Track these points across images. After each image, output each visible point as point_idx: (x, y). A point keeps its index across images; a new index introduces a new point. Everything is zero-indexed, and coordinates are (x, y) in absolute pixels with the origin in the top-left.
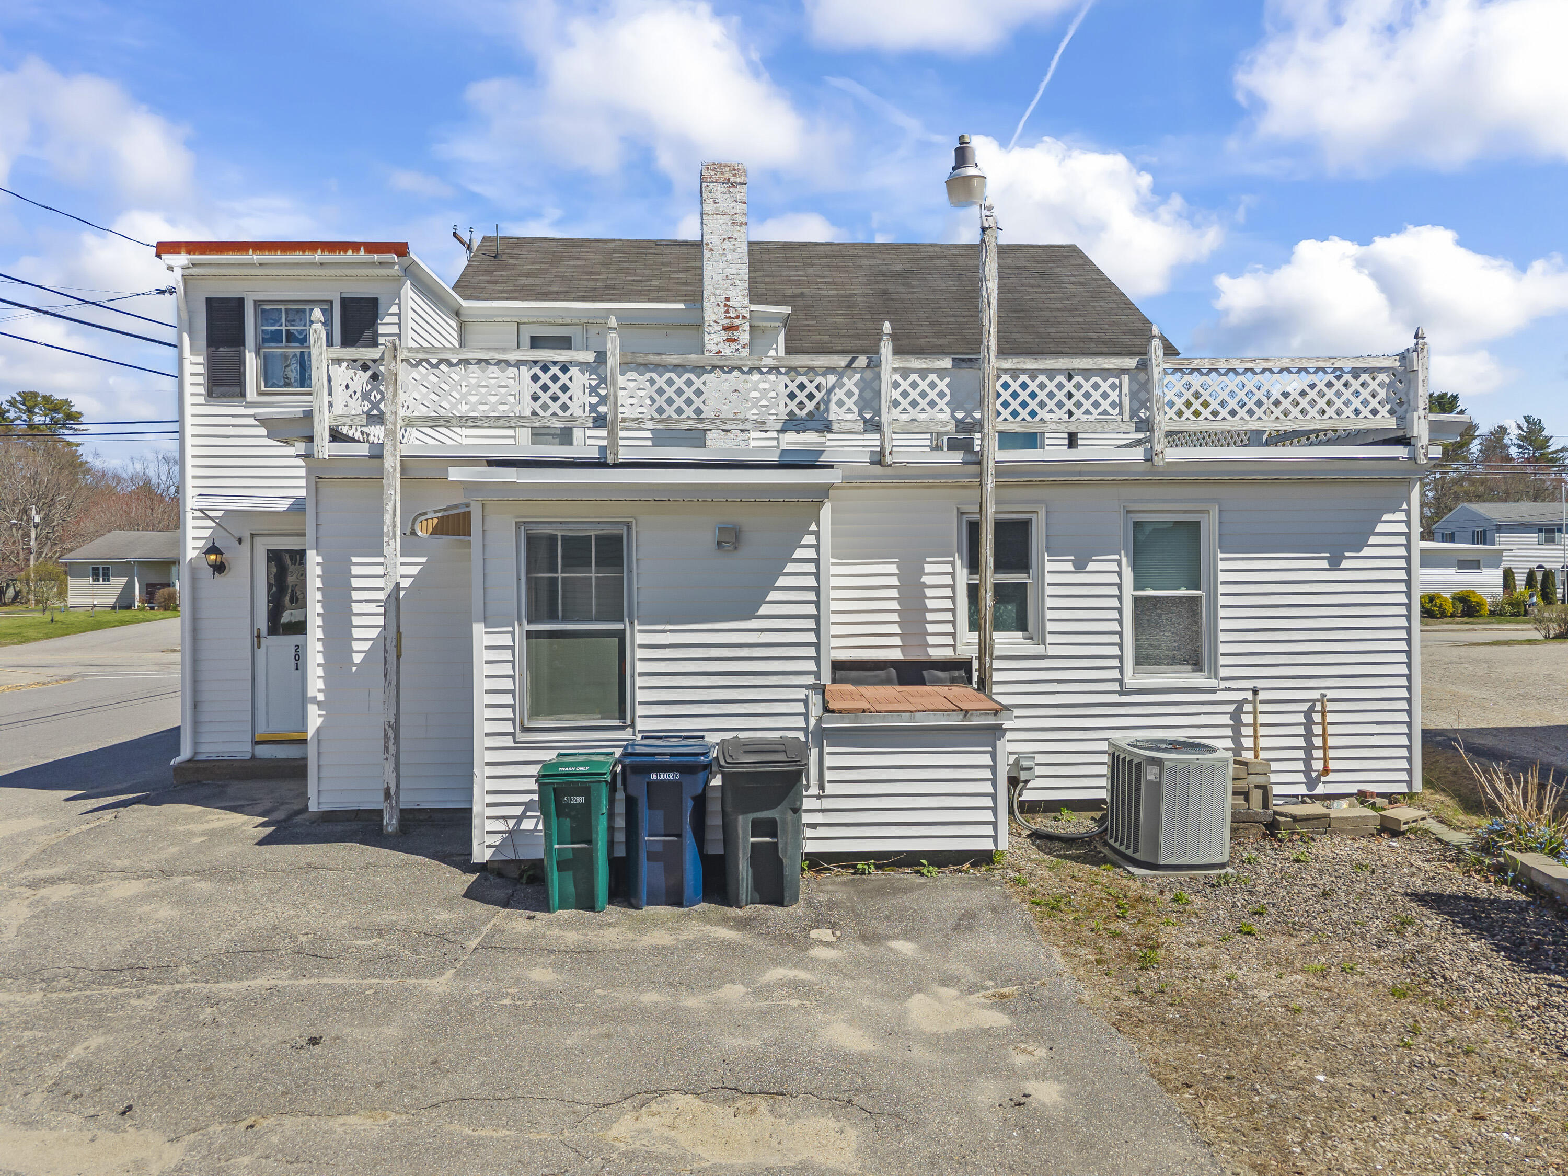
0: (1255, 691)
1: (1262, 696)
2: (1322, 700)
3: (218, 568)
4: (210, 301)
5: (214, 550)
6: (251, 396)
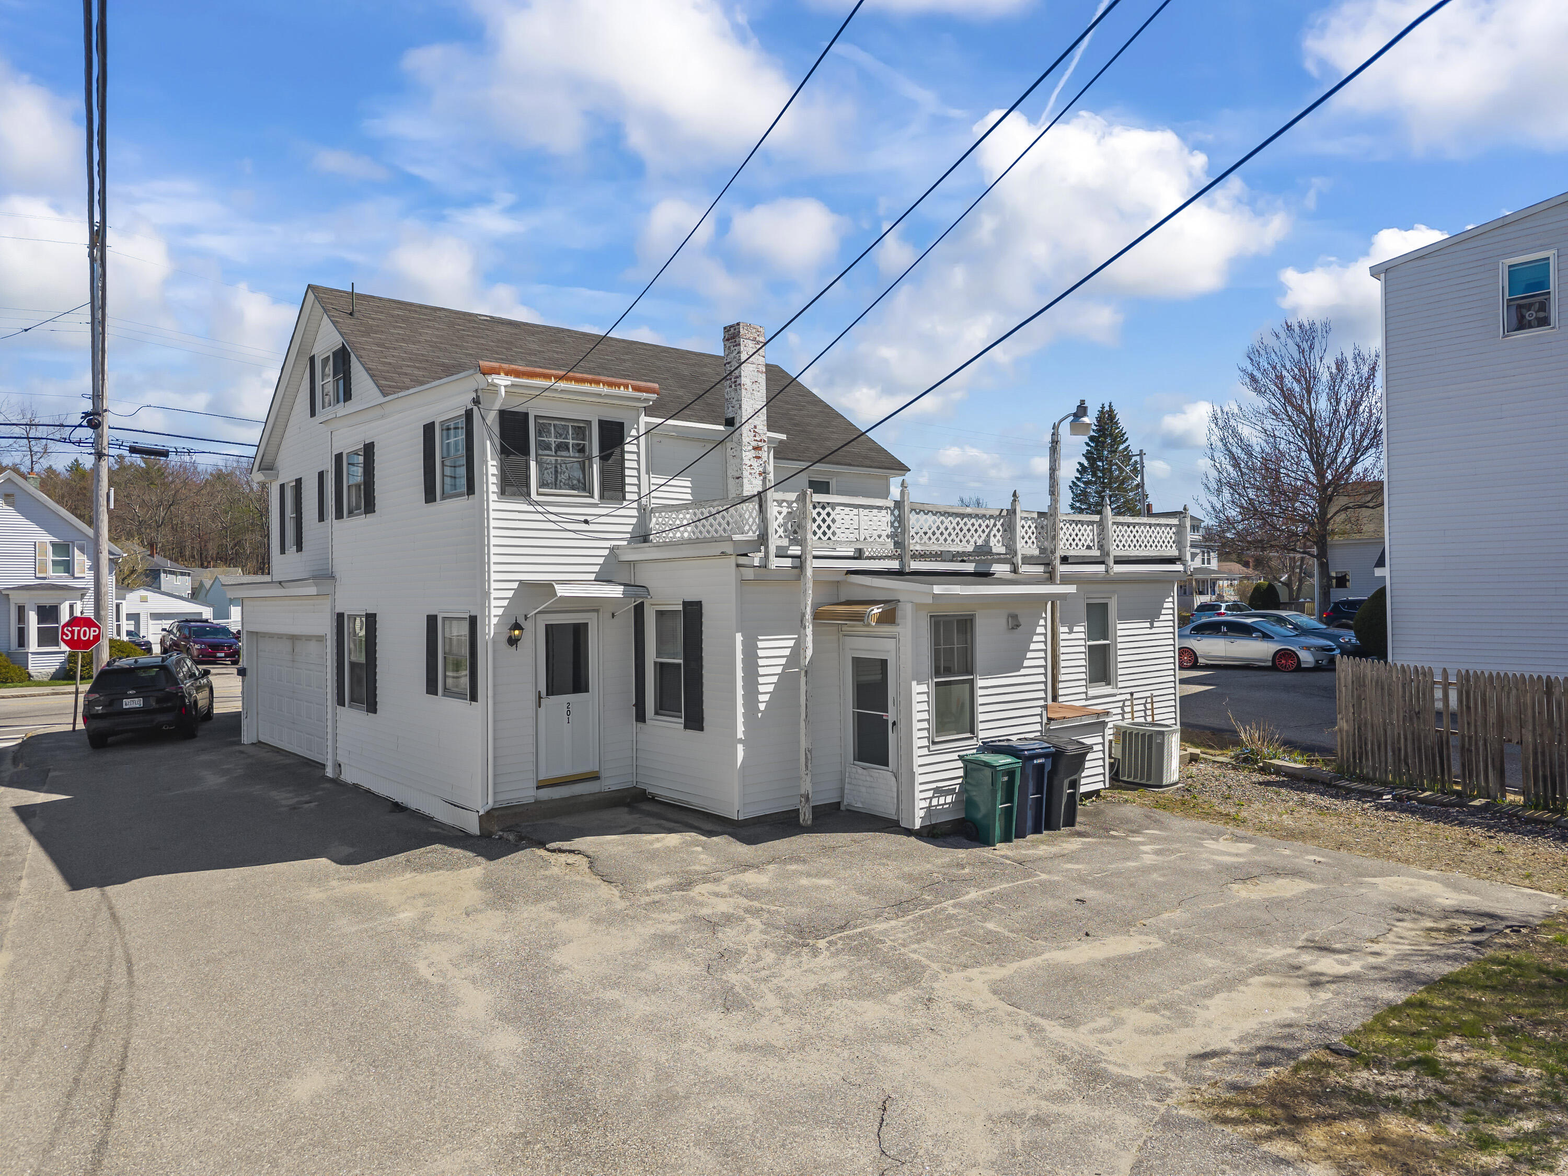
0: (1132, 694)
1: (1135, 696)
2: (1152, 697)
3: (513, 641)
4: (502, 413)
5: (517, 626)
6: (534, 495)
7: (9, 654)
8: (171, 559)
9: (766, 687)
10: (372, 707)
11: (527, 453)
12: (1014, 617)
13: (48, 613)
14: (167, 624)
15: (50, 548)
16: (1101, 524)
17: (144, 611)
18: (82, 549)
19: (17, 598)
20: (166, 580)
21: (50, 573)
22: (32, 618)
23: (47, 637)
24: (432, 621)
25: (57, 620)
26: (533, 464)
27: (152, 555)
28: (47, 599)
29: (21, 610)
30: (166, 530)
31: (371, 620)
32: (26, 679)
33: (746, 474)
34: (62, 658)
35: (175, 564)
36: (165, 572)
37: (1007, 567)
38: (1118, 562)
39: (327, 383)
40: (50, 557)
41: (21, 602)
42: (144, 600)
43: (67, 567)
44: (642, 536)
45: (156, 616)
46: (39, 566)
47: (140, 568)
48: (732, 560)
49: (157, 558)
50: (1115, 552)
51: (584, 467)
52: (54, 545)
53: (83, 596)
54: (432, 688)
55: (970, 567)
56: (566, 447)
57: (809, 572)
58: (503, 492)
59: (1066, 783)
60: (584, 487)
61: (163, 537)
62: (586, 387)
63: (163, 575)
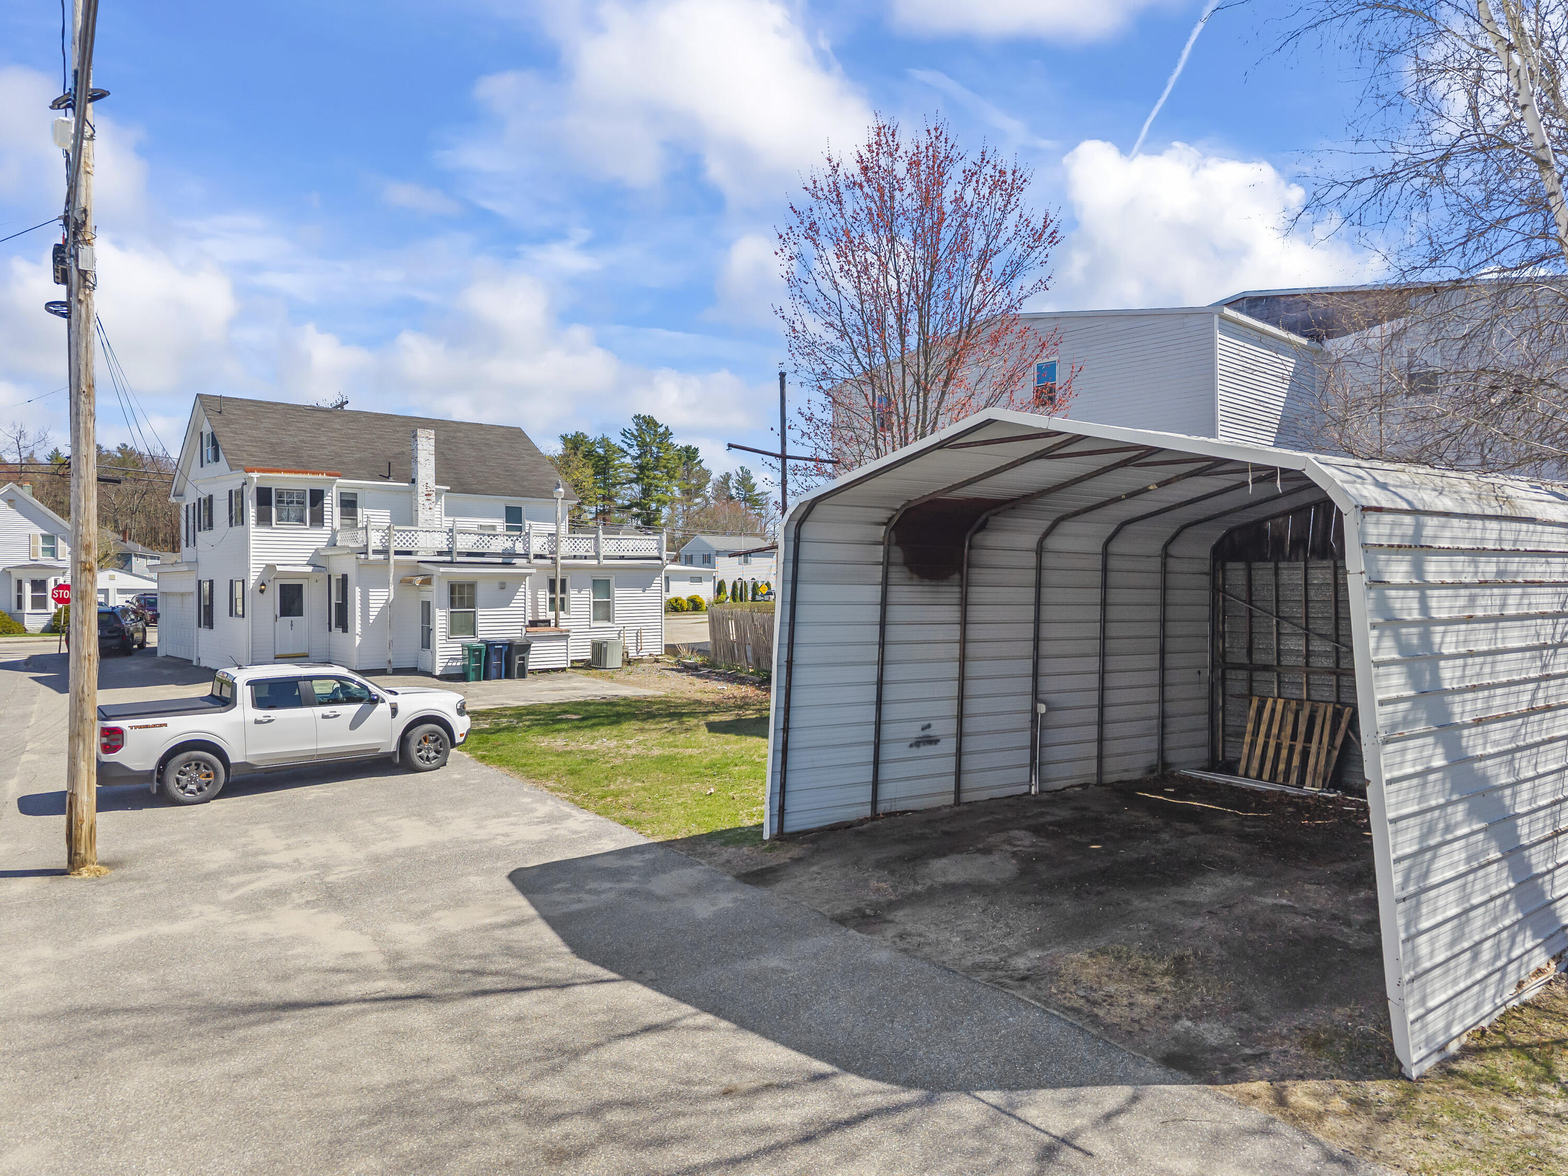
0: (625, 627)
1: (627, 628)
2: (641, 629)
3: (262, 591)
4: (258, 489)
5: (263, 584)
6: (274, 525)
7: (10, 614)
8: (144, 545)
9: (373, 613)
10: (211, 627)
11: (270, 504)
12: (504, 583)
13: (39, 585)
14: (130, 597)
15: (41, 539)
16: (597, 539)
17: (112, 586)
18: (63, 539)
19: (16, 575)
20: (138, 564)
21: (40, 556)
22: (28, 588)
23: (39, 602)
24: (231, 581)
25: (45, 590)
26: (274, 510)
27: (124, 541)
28: (38, 576)
29: (20, 582)
30: (140, 517)
31: (211, 582)
32: (24, 631)
33: (420, 509)
34: (49, 617)
35: (147, 549)
36: (136, 556)
37: (525, 561)
38: (606, 558)
39: (209, 450)
40: (41, 544)
41: (19, 578)
42: (112, 578)
43: (53, 552)
44: (333, 544)
45: (121, 591)
46: (32, 552)
47: (112, 552)
48: (354, 556)
49: (129, 544)
50: (602, 554)
51: (303, 511)
52: (43, 536)
53: (64, 573)
54: (231, 615)
55: (500, 560)
56: (292, 502)
57: (392, 562)
58: (258, 524)
59: (517, 657)
60: (301, 520)
61: (138, 524)
62: (300, 476)
63: (134, 559)
